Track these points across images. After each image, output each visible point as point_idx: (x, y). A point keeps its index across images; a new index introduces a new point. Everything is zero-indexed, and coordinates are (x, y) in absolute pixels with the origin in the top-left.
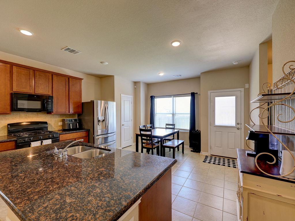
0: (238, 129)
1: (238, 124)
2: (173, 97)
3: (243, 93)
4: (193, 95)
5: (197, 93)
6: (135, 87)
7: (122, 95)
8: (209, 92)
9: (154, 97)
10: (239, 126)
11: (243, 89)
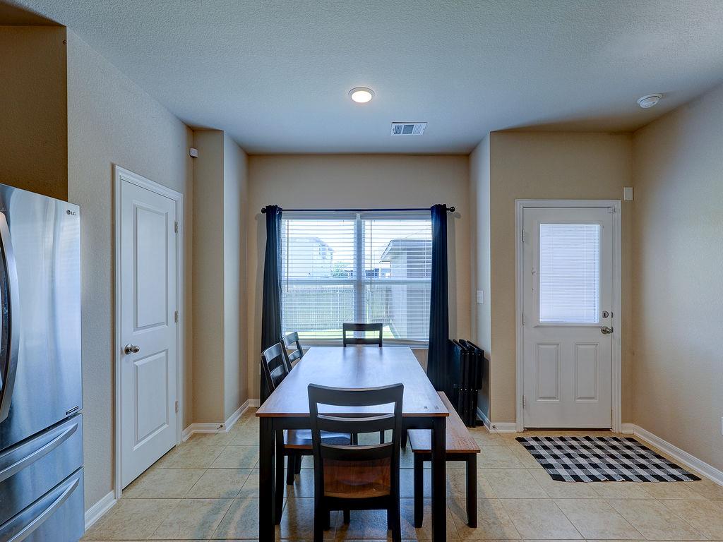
0: (605, 331)
1: (605, 315)
2: (362, 217)
3: (618, 215)
4: (440, 214)
5: (452, 210)
6: (194, 152)
7: (121, 172)
8: (519, 204)
9: (281, 214)
10: (607, 323)
11: (617, 204)
